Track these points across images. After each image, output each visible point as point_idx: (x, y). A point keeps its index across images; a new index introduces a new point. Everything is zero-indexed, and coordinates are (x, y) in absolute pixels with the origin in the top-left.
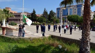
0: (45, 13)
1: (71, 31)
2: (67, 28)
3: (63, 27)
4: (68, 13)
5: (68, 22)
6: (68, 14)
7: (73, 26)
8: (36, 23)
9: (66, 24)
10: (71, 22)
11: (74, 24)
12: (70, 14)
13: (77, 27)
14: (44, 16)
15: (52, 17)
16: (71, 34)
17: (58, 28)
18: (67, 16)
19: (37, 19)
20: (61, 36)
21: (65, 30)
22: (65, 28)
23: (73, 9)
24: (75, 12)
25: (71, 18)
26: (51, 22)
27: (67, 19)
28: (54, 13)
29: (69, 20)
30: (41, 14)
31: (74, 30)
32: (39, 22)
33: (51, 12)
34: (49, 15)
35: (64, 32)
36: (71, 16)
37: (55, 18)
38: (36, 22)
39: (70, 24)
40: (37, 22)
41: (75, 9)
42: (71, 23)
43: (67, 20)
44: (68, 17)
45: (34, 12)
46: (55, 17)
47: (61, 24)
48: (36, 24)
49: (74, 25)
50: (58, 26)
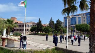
0: (52, 22)
4: (76, 22)
5: (77, 31)
7: (82, 36)
8: (42, 33)
9: (75, 34)
10: (79, 32)
11: (84, 34)
13: (86, 37)
14: (51, 26)
15: (59, 27)
16: (79, 45)
18: (75, 26)
19: (43, 28)
21: (72, 41)
22: (73, 38)
23: (82, 18)
24: (84, 21)
25: (79, 27)
26: (58, 32)
27: (75, 28)
28: (61, 22)
29: (77, 29)
30: (47, 24)
31: (83, 40)
32: (45, 32)
33: (58, 21)
34: (56, 24)
35: (71, 43)
36: (80, 25)
37: (62, 28)
38: (42, 32)
39: (79, 34)
41: (84, 18)
43: (75, 29)
45: (40, 21)
46: (62, 26)
48: (42, 34)
49: (83, 35)
50: (65, 36)
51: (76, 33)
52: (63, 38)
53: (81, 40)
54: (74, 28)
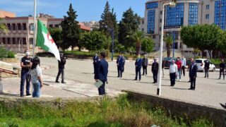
0: (108, 17)
1: (193, 80)
2: (179, 69)
3: (166, 64)
4: (182, 19)
5: (185, 47)
6: (182, 23)
7: (200, 62)
8: (79, 50)
10: (192, 49)
11: (204, 55)
12: (190, 21)
13: (212, 66)
14: (106, 29)
15: (131, 32)
16: (192, 88)
17: (149, 68)
18: (179, 29)
19: (82, 37)
20: (161, 95)
21: (173, 76)
22: (174, 68)
23: (200, 6)
24: (207, 16)
25: (193, 34)
26: (126, 48)
27: (179, 37)
28: (138, 19)
29: (186, 41)
30: (94, 22)
31: (203, 74)
32: (87, 49)
33: (128, 14)
34: (119, 25)
36: (194, 29)
37: (139, 35)
38: (77, 48)
39: (191, 56)
40: (80, 47)
41: (208, 6)
42: (195, 53)
43: (179, 42)
44: (182, 32)
45: (72, 13)
46: (140, 30)
47: (160, 56)
48: (78, 53)
49: (203, 60)
50: (150, 61)
51: (182, 52)
52: (145, 68)
53: (198, 73)
54: (177, 39)
